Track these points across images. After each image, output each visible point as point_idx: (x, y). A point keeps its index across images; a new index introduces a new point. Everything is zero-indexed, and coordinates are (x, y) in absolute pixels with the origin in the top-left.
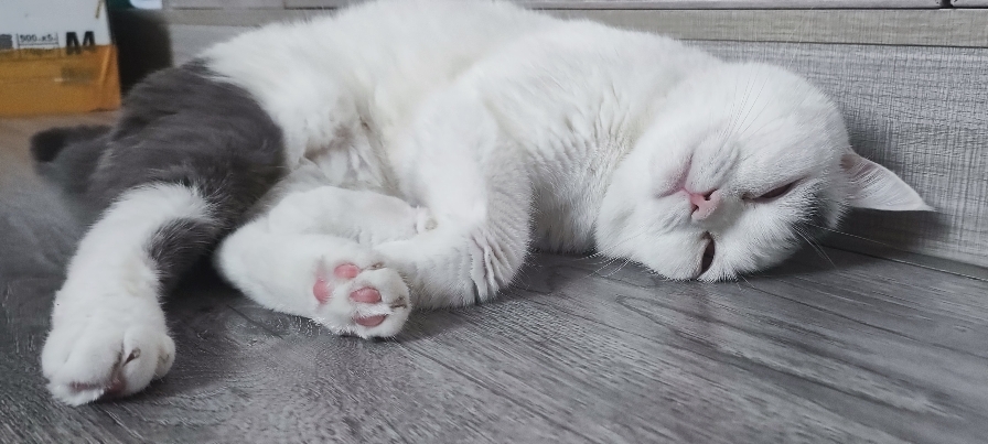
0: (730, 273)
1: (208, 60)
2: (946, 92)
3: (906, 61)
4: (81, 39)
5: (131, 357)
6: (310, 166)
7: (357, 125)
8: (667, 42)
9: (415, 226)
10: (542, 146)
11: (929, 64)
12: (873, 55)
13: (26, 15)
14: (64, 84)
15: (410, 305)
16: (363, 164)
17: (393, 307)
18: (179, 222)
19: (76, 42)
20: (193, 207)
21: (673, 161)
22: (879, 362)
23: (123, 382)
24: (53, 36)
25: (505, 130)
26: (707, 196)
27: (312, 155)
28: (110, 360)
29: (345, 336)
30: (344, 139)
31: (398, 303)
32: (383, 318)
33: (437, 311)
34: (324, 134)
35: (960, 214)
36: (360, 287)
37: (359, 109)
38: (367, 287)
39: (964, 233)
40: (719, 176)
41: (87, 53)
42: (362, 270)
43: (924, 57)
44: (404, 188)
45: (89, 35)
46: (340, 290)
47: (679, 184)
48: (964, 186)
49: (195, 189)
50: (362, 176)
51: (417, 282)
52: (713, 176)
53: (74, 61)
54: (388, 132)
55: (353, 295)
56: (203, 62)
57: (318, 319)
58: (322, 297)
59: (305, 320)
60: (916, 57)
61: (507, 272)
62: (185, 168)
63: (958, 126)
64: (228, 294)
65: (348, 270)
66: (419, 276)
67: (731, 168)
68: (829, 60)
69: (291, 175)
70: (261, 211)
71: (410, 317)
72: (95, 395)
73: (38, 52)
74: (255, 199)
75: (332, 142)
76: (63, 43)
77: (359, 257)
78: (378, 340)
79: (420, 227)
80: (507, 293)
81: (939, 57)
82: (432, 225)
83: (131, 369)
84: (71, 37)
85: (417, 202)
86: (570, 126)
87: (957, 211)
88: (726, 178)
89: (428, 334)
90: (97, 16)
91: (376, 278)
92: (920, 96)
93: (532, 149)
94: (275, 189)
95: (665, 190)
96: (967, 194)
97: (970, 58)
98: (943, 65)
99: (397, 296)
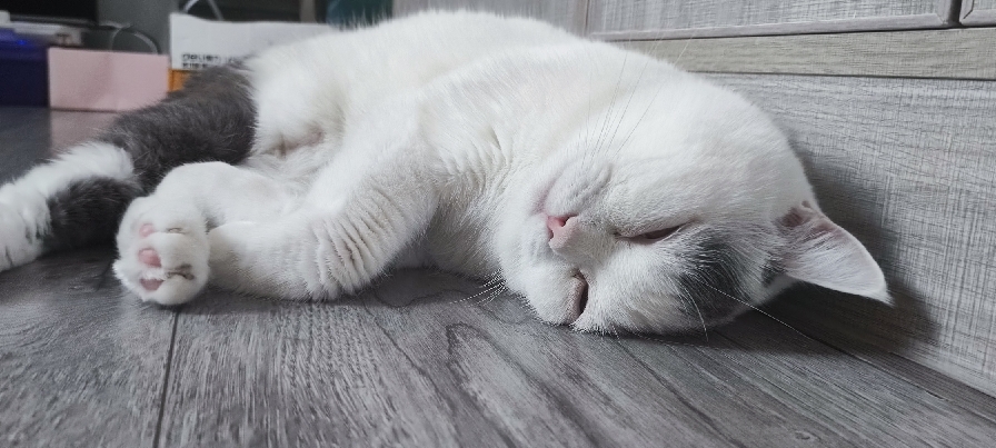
2: (949, 139)
3: (911, 97)
11: (934, 102)
17: (170, 275)
26: (563, 221)
32: (160, 283)
35: (955, 309)
36: (147, 247)
38: (151, 247)
39: (957, 336)
40: (577, 200)
42: (157, 231)
43: (929, 93)
48: (961, 270)
52: (571, 198)
55: (140, 253)
60: (921, 93)
63: (959, 187)
65: (147, 229)
68: (837, 97)
81: (945, 93)
87: (951, 305)
88: (586, 202)
92: (922, 145)
96: (963, 282)
97: (977, 94)
98: (949, 103)
99: (179, 263)
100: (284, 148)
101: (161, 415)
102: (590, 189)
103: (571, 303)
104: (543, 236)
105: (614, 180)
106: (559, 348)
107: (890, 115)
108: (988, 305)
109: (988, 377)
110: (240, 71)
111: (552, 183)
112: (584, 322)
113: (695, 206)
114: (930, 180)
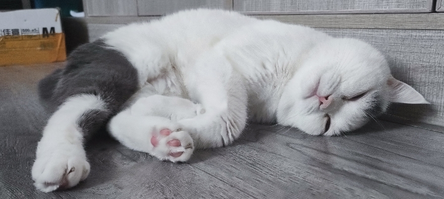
0: (338, 132)
1: (104, 40)
2: (435, 50)
3: (416, 36)
4: (49, 30)
5: (71, 171)
6: (149, 86)
7: (170, 67)
8: (307, 29)
9: (196, 112)
10: (253, 76)
11: (427, 37)
12: (402, 34)
13: (25, 21)
14: (41, 50)
15: (193, 147)
16: (173, 84)
17: (186, 148)
18: (92, 111)
19: (47, 32)
20: (98, 104)
21: (311, 82)
22: (406, 172)
23: (67, 182)
24: (37, 29)
25: (235, 69)
26: (327, 98)
27: (150, 81)
28: (61, 172)
29: (165, 161)
30: (164, 74)
31: (188, 146)
32: (181, 153)
33: (205, 150)
34: (155, 71)
36: (171, 140)
37: (171, 60)
38: (175, 139)
40: (332, 89)
41: (51, 36)
42: (172, 132)
43: (424, 35)
44: (191, 95)
45: (53, 29)
46: (163, 141)
47: (314, 92)
49: (99, 97)
50: (172, 90)
51: (197, 136)
52: (329, 89)
53: (46, 40)
54: (183, 70)
55: (169, 143)
56: (102, 40)
57: (153, 154)
58: (154, 143)
59: (147, 154)
60: (420, 34)
61: (237, 132)
62: (94, 87)
63: (440, 66)
64: (113, 143)
65: (166, 132)
66: (198, 135)
67: (337, 85)
68: (381, 36)
69: (141, 90)
70: (128, 106)
71: (194, 152)
72: (55, 188)
73: (31, 36)
74: (125, 101)
75: (159, 76)
76: (41, 32)
77: (171, 126)
78: (180, 163)
79: (198, 112)
80: (237, 142)
81: (431, 34)
82: (203, 111)
83: (71, 176)
84: (45, 30)
85: (197, 101)
86: (264, 67)
87: (441, 103)
88: (335, 90)
89: (202, 160)
90: (56, 20)
91: (179, 135)
92: (423, 51)
93: (247, 77)
94: (134, 96)
95: (308, 95)
98: (433, 38)
99: (188, 143)
102: (335, 84)
103: (324, 127)
104: (318, 105)
105: (343, 80)
107: (407, 42)
112: (330, 132)
114: (428, 64)
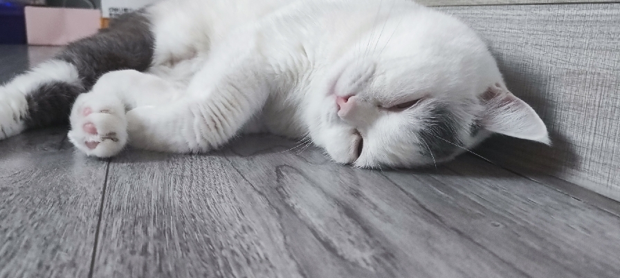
2: (587, 42)
3: (563, 16)
11: (578, 18)
17: (104, 139)
26: (346, 99)
31: (109, 136)
32: (96, 144)
35: (590, 147)
36: (87, 122)
38: (90, 122)
39: (592, 163)
40: (355, 85)
42: (92, 112)
43: (575, 13)
48: (594, 123)
52: (351, 84)
60: (570, 12)
63: (593, 71)
65: (88, 112)
67: (366, 81)
68: (518, 18)
81: (584, 12)
87: (588, 145)
88: (360, 87)
92: (570, 46)
96: (595, 130)
97: (605, 12)
98: (587, 18)
99: (108, 132)
100: (173, 61)
101: (100, 220)
102: (362, 79)
103: (352, 151)
104: (334, 109)
105: (377, 72)
106: (345, 178)
107: (550, 27)
108: (611, 144)
109: (611, 188)
110: (143, 15)
111: (339, 76)
112: (361, 162)
113: (428, 87)
114: (575, 68)
